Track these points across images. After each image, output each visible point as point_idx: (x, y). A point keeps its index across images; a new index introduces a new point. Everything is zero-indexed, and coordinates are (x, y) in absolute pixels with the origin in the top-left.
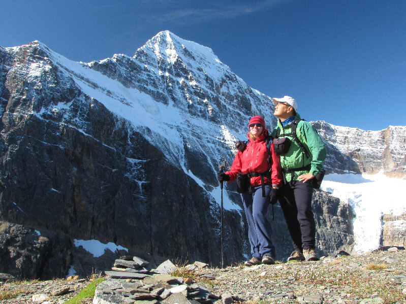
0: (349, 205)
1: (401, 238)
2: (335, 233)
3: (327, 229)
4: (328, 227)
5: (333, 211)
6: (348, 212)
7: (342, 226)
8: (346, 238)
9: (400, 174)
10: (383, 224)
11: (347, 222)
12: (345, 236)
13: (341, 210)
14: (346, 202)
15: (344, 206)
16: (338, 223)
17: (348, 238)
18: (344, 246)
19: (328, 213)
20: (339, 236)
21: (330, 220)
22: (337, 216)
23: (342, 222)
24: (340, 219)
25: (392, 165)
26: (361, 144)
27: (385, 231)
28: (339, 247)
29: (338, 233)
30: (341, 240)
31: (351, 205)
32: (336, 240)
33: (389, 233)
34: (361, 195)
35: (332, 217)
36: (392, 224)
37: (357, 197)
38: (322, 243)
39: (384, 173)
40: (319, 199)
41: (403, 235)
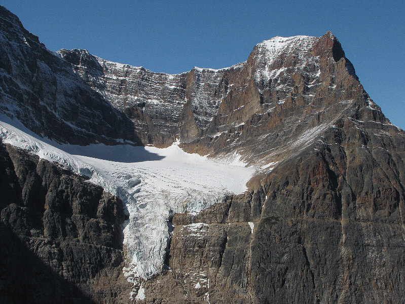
0: (118, 198)
1: (197, 251)
2: (91, 247)
3: (78, 241)
4: (80, 238)
5: (89, 209)
6: (115, 211)
7: (104, 235)
8: (109, 256)
9: (206, 148)
10: (171, 229)
11: (112, 228)
12: (109, 252)
13: (104, 208)
14: (114, 193)
15: (109, 201)
16: (98, 230)
17: (113, 255)
18: (106, 269)
19: (80, 213)
20: (98, 253)
21: (84, 226)
22: (96, 218)
23: (104, 227)
24: (102, 223)
25: (193, 133)
26: (147, 94)
27: (173, 241)
28: (97, 271)
29: (96, 248)
30: (102, 260)
31: (122, 198)
32: (93, 260)
33: (180, 245)
34: (140, 182)
35: (88, 220)
36: (185, 229)
37: (132, 185)
38: (68, 266)
39: (180, 146)
40: (67, 188)
41: (200, 247)
